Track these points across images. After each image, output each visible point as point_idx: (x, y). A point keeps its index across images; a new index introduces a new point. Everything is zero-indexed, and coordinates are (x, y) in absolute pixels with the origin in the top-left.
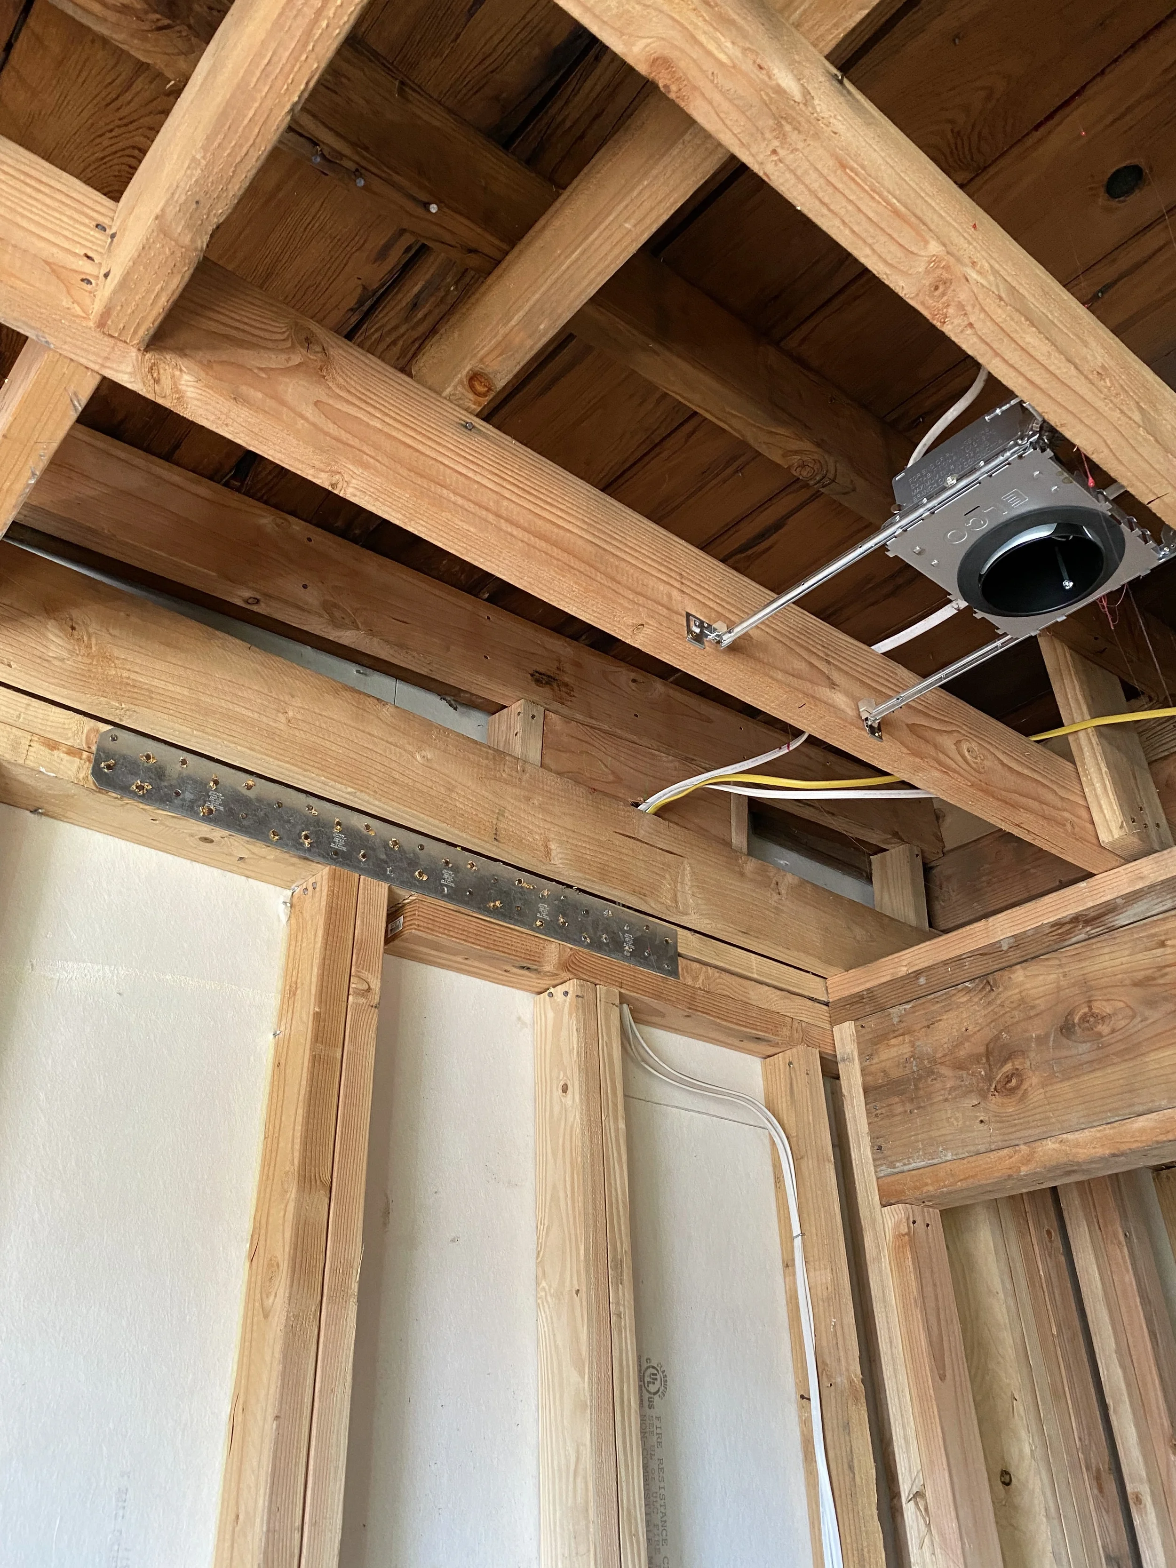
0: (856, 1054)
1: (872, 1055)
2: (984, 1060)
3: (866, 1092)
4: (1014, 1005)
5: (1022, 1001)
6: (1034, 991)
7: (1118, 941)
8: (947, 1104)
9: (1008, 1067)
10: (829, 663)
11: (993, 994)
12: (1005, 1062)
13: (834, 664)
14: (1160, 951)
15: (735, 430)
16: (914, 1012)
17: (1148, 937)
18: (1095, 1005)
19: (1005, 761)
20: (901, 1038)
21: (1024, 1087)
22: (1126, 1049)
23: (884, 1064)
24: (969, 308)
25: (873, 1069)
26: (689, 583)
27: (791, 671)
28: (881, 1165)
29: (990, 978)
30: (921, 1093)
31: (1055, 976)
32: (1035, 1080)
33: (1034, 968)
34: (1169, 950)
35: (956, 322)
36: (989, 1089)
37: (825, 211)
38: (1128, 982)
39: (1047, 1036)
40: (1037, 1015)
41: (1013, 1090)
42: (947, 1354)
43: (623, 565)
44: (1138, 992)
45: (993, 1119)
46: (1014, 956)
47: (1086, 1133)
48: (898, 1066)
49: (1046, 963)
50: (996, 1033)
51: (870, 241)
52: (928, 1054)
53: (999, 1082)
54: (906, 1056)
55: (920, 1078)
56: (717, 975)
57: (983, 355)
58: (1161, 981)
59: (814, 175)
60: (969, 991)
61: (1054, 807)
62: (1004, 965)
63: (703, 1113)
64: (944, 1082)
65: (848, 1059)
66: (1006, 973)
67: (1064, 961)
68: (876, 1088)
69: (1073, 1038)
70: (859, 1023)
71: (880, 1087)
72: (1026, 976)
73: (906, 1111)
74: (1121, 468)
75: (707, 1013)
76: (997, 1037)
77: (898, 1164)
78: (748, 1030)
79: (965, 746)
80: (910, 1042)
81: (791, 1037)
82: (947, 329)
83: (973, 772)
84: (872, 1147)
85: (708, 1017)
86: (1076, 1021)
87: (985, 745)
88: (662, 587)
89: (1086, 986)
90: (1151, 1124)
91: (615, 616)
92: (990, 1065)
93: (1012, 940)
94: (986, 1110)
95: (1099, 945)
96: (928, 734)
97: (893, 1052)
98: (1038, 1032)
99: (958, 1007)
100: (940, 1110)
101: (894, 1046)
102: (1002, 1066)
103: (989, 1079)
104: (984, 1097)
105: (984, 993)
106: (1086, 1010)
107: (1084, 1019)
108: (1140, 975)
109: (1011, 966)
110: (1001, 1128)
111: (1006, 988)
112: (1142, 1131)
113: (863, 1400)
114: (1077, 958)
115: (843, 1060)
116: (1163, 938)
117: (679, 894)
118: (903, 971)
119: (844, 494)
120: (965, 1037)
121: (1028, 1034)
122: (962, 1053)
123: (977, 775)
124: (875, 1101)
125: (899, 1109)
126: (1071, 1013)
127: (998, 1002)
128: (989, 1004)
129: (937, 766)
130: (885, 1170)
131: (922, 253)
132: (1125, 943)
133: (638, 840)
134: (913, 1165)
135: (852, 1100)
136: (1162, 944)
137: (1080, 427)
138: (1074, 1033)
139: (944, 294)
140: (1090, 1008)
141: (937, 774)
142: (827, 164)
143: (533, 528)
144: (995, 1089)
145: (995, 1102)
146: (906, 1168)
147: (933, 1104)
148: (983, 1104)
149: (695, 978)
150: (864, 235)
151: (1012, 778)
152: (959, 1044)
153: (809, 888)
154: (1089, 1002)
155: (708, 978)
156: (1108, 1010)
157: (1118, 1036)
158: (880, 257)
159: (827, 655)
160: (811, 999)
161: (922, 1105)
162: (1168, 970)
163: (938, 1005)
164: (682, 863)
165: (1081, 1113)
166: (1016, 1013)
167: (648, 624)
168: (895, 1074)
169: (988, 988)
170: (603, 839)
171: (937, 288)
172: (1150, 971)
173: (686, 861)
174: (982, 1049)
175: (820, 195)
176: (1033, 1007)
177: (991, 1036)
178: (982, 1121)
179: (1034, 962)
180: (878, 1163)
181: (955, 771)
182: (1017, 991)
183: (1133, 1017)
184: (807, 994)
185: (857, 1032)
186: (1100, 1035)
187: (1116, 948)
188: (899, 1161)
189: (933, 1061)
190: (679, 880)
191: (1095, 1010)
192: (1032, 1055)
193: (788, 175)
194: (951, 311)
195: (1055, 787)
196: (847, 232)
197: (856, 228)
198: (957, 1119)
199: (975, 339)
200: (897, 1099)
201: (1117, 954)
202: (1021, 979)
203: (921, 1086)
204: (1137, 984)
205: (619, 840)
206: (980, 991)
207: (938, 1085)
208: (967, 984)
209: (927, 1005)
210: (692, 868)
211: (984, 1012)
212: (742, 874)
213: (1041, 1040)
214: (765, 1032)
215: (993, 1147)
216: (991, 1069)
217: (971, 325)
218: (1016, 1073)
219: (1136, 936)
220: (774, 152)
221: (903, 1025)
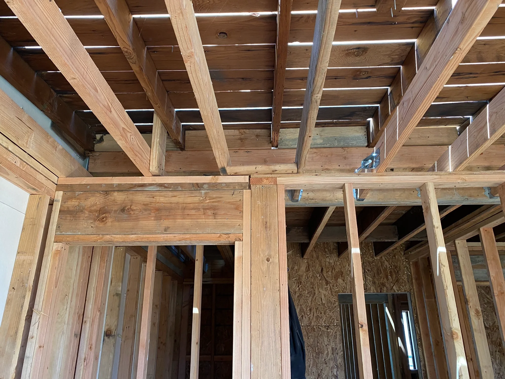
0: (61, 201)
1: (65, 202)
2: (98, 212)
3: (60, 211)
4: (112, 201)
5: (114, 200)
6: (118, 199)
7: (144, 193)
8: (83, 220)
9: (104, 215)
10: (112, 105)
11: (107, 196)
12: (104, 214)
13: (113, 106)
14: (152, 199)
15: (115, 35)
16: (83, 194)
17: (151, 195)
18: (132, 206)
19: (138, 144)
20: (76, 200)
21: (107, 221)
22: (135, 219)
23: (69, 205)
24: (192, 63)
25: (64, 206)
26: (89, 71)
27: (104, 104)
28: (58, 232)
29: (108, 192)
30: (77, 216)
31: (125, 197)
32: (110, 220)
33: (120, 193)
34: (154, 199)
35: (188, 64)
36: (97, 219)
37: (178, 32)
38: (142, 204)
39: (118, 210)
40: (117, 205)
41: (103, 221)
42: (59, 282)
43: (76, 59)
44: (144, 207)
45: (95, 227)
46: (117, 189)
47: (118, 236)
48: (73, 207)
49: (124, 193)
50: (104, 206)
51: (182, 42)
52: (83, 206)
53: (100, 218)
54: (76, 205)
55: (78, 212)
56: (30, 168)
57: (189, 72)
58: (149, 205)
59: (180, 25)
60: (101, 194)
61: (144, 158)
62: (113, 190)
63: (8, 205)
64: (85, 214)
65: (58, 201)
66: (112, 192)
67: (128, 194)
68: (64, 211)
69: (124, 213)
70: (64, 192)
71: (65, 211)
72: (117, 194)
73: (70, 219)
74: (200, 105)
75: (23, 178)
76: (104, 207)
77: (63, 232)
78: (32, 186)
79: (132, 137)
80: (79, 202)
81: (44, 191)
82: (186, 64)
83: (131, 144)
84: (57, 226)
85: (23, 179)
86: (126, 209)
87: (136, 138)
88: (83, 70)
89: (132, 202)
90: (134, 237)
91: (69, 73)
92: (99, 214)
93: (117, 185)
94: (94, 224)
95: (139, 193)
96: (126, 131)
97: (73, 203)
98: (115, 209)
99: (96, 197)
100: (81, 221)
101: (73, 201)
102: (102, 215)
103: (98, 217)
104: (95, 221)
105: (104, 195)
106: (129, 207)
107: (128, 209)
108: (146, 203)
109: (114, 191)
110: (96, 230)
111: (111, 196)
112: (132, 238)
113: (31, 291)
114: (132, 194)
115: (56, 201)
116: (154, 196)
117: (28, 142)
118: (84, 183)
119: (132, 63)
120: (95, 204)
121: (112, 209)
122: (93, 208)
123: (132, 145)
124: (62, 214)
125: (69, 218)
126: (125, 207)
127: (108, 199)
128: (105, 198)
129: (125, 140)
130: (59, 233)
131: (190, 50)
132: (145, 194)
133: (22, 121)
134: (68, 234)
135: (55, 213)
136: (153, 197)
137: (198, 94)
138: (124, 212)
139: (189, 58)
140: (131, 207)
141: (124, 142)
142: (184, 26)
143: (58, 40)
144: (99, 220)
145: (97, 223)
146: (65, 234)
147: (79, 219)
148: (94, 223)
149: (24, 167)
150: (182, 40)
151: (138, 148)
152: (93, 206)
153: (64, 151)
154: (131, 206)
155: (27, 168)
156: (135, 208)
157: (135, 215)
158: (182, 45)
159: (112, 103)
160: (53, 182)
161: (76, 219)
162: (152, 203)
163: (90, 195)
164: (33, 132)
165: (119, 231)
166: (111, 202)
167: (76, 79)
168: (71, 209)
169: (106, 194)
170: (12, 117)
171: (189, 57)
172: (148, 203)
173: (34, 132)
174: (99, 209)
175: (179, 29)
176: (116, 203)
177: (102, 206)
178: (92, 227)
179: (121, 192)
180: (57, 231)
181: (128, 143)
182: (114, 197)
183: (140, 212)
184: (52, 180)
185: (63, 194)
186: (131, 214)
187: (142, 195)
188: (64, 232)
189: (84, 209)
190: (30, 137)
191: (132, 208)
192: (112, 214)
193: (175, 22)
194: (189, 62)
195: (145, 153)
196: (179, 38)
197: (181, 38)
198: (85, 225)
199: (190, 69)
200: (69, 216)
201: (142, 197)
202: (116, 195)
203: (78, 214)
204: (144, 205)
205: (16, 119)
206: (104, 194)
207: (83, 215)
208: (101, 192)
209: (87, 194)
210: (34, 135)
211: (102, 200)
212: (48, 141)
213: (115, 211)
214: (38, 188)
215: (93, 234)
216: (99, 215)
217: (190, 66)
218: (106, 217)
219: (148, 194)
220: (176, 17)
221: (78, 197)
